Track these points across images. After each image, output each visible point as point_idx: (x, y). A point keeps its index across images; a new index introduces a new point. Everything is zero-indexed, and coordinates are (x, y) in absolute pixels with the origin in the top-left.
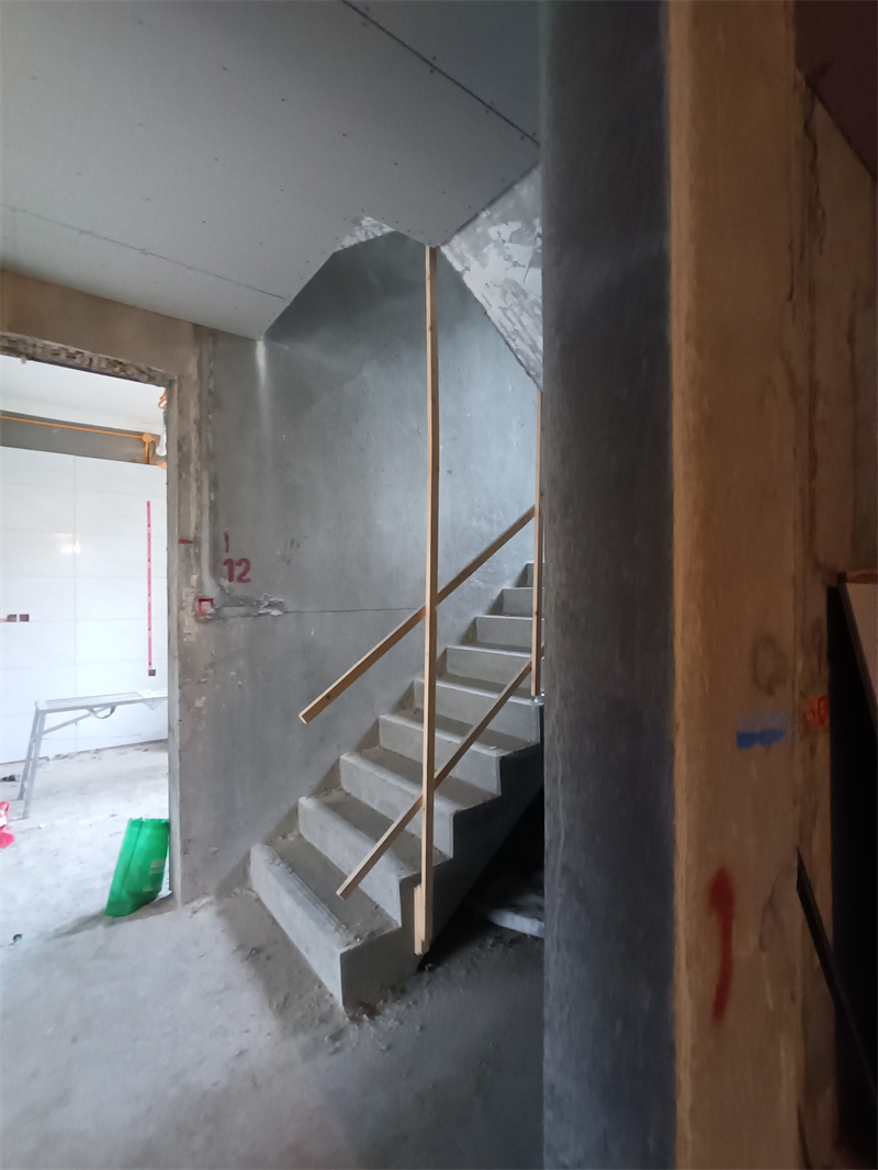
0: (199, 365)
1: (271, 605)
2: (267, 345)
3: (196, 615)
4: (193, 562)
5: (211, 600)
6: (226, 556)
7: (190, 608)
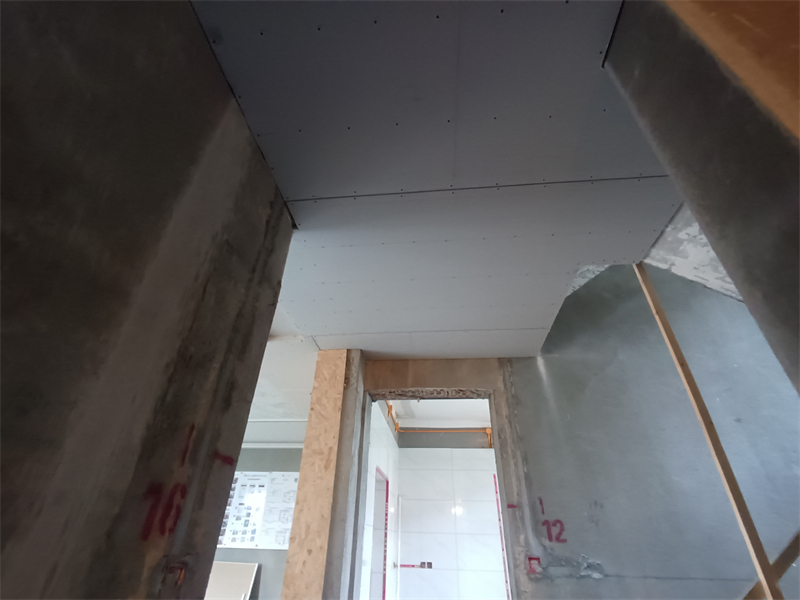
0: (504, 380)
1: (589, 566)
2: (543, 358)
3: (528, 574)
4: (520, 524)
5: (538, 559)
6: (543, 518)
7: (522, 566)
